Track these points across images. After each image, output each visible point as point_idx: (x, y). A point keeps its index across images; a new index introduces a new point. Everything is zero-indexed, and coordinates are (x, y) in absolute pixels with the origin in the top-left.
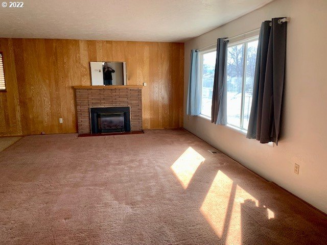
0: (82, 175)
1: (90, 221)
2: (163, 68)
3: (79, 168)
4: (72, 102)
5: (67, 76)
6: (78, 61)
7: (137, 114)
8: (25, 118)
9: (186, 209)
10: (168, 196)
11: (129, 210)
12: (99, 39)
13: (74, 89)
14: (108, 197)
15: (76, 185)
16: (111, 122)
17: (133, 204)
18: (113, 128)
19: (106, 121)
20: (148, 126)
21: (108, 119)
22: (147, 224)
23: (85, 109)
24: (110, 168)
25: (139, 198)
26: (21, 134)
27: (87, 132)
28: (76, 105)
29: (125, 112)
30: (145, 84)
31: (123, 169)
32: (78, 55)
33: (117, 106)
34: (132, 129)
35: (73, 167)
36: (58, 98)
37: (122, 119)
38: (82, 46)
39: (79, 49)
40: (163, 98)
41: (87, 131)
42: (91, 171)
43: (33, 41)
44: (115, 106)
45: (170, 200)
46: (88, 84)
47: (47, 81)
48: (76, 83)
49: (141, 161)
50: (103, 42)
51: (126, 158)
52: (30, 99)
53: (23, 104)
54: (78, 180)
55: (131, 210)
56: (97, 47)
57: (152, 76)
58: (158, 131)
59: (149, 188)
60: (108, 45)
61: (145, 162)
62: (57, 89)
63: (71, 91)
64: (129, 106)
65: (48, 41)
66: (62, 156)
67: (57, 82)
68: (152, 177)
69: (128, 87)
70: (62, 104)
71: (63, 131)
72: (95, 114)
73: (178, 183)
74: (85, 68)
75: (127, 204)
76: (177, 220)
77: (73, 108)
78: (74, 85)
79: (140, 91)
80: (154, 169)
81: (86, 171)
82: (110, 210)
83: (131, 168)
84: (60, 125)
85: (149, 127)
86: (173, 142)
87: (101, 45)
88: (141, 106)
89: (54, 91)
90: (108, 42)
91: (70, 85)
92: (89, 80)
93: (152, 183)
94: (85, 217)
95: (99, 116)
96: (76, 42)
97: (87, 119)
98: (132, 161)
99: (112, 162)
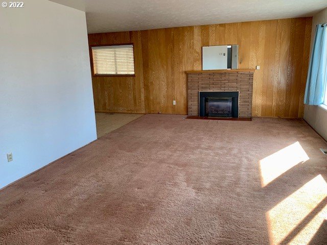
0: (170, 153)
1: (155, 195)
2: (282, 49)
3: (172, 146)
4: (185, 86)
5: (181, 62)
6: (192, 47)
7: (247, 100)
8: (147, 99)
9: (250, 208)
10: (238, 190)
11: (192, 194)
12: (212, 23)
13: (187, 74)
14: (181, 177)
15: (161, 161)
16: (218, 107)
17: (199, 190)
18: (220, 112)
19: (213, 106)
20: (258, 112)
21: (215, 103)
22: (202, 211)
23: (195, 93)
24: (197, 151)
25: (208, 185)
26: (144, 112)
27: (195, 115)
28: (187, 88)
29: (234, 97)
30: (258, 68)
31: (209, 154)
32: (192, 41)
33: (226, 91)
34: (240, 115)
35: (167, 145)
36: (173, 82)
37: (230, 104)
38: (196, 31)
39: (193, 35)
40: (279, 83)
41: (195, 113)
42: (179, 151)
43: (156, 31)
44: (223, 91)
45: (238, 195)
46: (199, 69)
47: (165, 67)
48: (189, 69)
49: (231, 149)
50: (216, 25)
51: (218, 144)
52: (152, 83)
53: (147, 87)
54: (165, 157)
55: (194, 194)
56: (210, 31)
57: (268, 58)
58: (268, 119)
59: (223, 178)
60: (222, 28)
61: (235, 151)
62: (173, 74)
63: (184, 75)
64: (238, 91)
65: (167, 30)
66: (164, 134)
67: (172, 68)
68: (233, 168)
69: (239, 71)
70: (176, 88)
71: (175, 112)
72: (204, 98)
73: (258, 179)
74: (197, 53)
75: (194, 188)
76: (233, 217)
77: (185, 91)
78: (187, 70)
79: (251, 76)
80: (240, 160)
81: (176, 150)
82: (176, 190)
83: (217, 154)
84: (173, 107)
85: (259, 115)
86: (278, 134)
87: (214, 28)
88: (252, 91)
89: (170, 76)
90: (221, 25)
91: (184, 70)
92: (201, 65)
93: (230, 174)
94: (153, 191)
95: (206, 100)
96: (190, 28)
97: (196, 103)
98: (222, 148)
99: (202, 146)
